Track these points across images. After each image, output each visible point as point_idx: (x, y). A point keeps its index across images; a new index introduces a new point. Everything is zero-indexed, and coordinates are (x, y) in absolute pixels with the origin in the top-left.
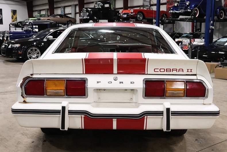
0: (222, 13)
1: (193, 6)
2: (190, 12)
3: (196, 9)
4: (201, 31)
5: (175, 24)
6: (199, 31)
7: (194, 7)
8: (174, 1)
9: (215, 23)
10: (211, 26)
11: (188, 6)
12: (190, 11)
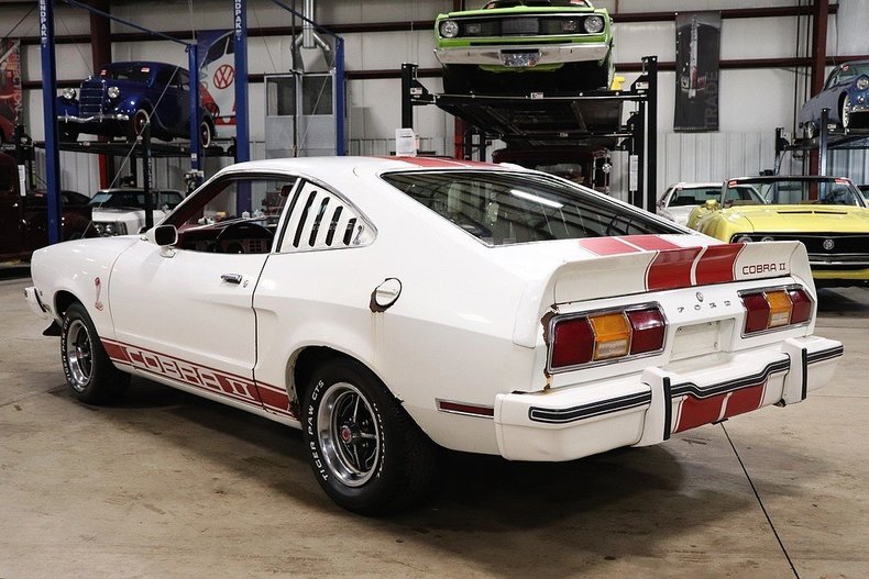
0: (204, 128)
1: (133, 103)
2: (122, 121)
3: (141, 113)
4: (135, 186)
5: (34, 159)
6: (131, 186)
7: (138, 106)
8: (17, 79)
9: (203, 159)
10: (193, 168)
11: (115, 102)
12: (127, 117)
